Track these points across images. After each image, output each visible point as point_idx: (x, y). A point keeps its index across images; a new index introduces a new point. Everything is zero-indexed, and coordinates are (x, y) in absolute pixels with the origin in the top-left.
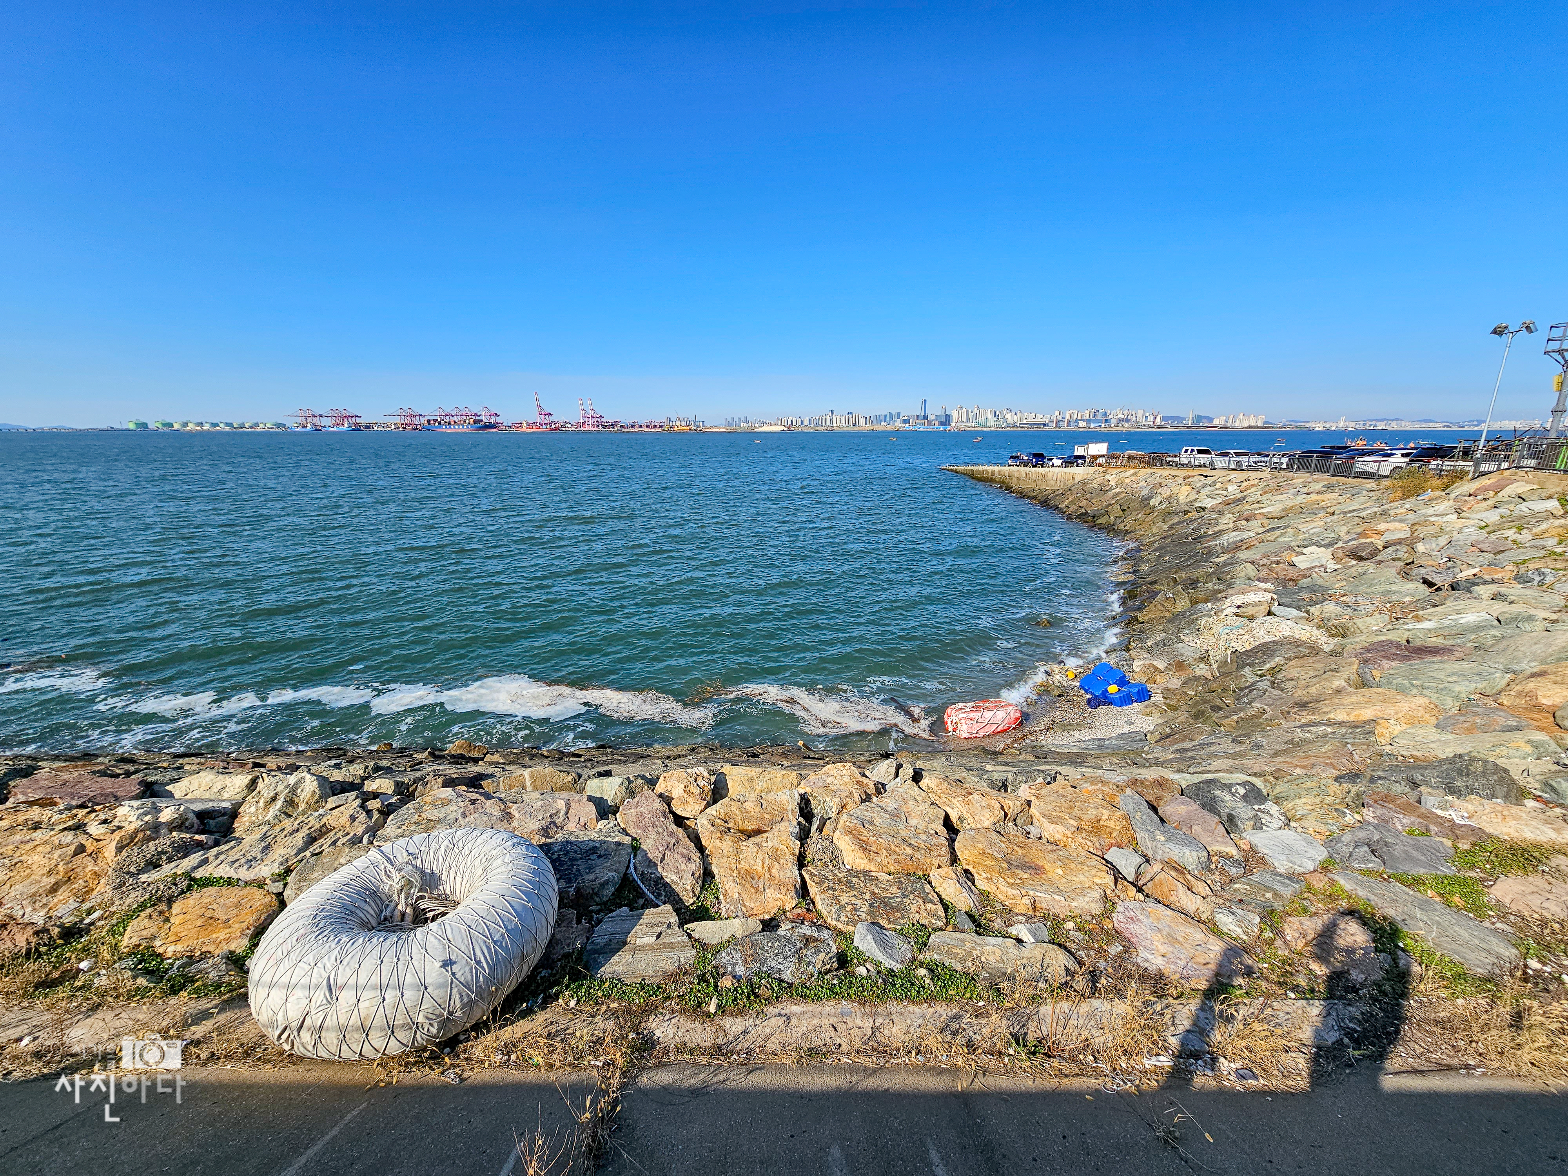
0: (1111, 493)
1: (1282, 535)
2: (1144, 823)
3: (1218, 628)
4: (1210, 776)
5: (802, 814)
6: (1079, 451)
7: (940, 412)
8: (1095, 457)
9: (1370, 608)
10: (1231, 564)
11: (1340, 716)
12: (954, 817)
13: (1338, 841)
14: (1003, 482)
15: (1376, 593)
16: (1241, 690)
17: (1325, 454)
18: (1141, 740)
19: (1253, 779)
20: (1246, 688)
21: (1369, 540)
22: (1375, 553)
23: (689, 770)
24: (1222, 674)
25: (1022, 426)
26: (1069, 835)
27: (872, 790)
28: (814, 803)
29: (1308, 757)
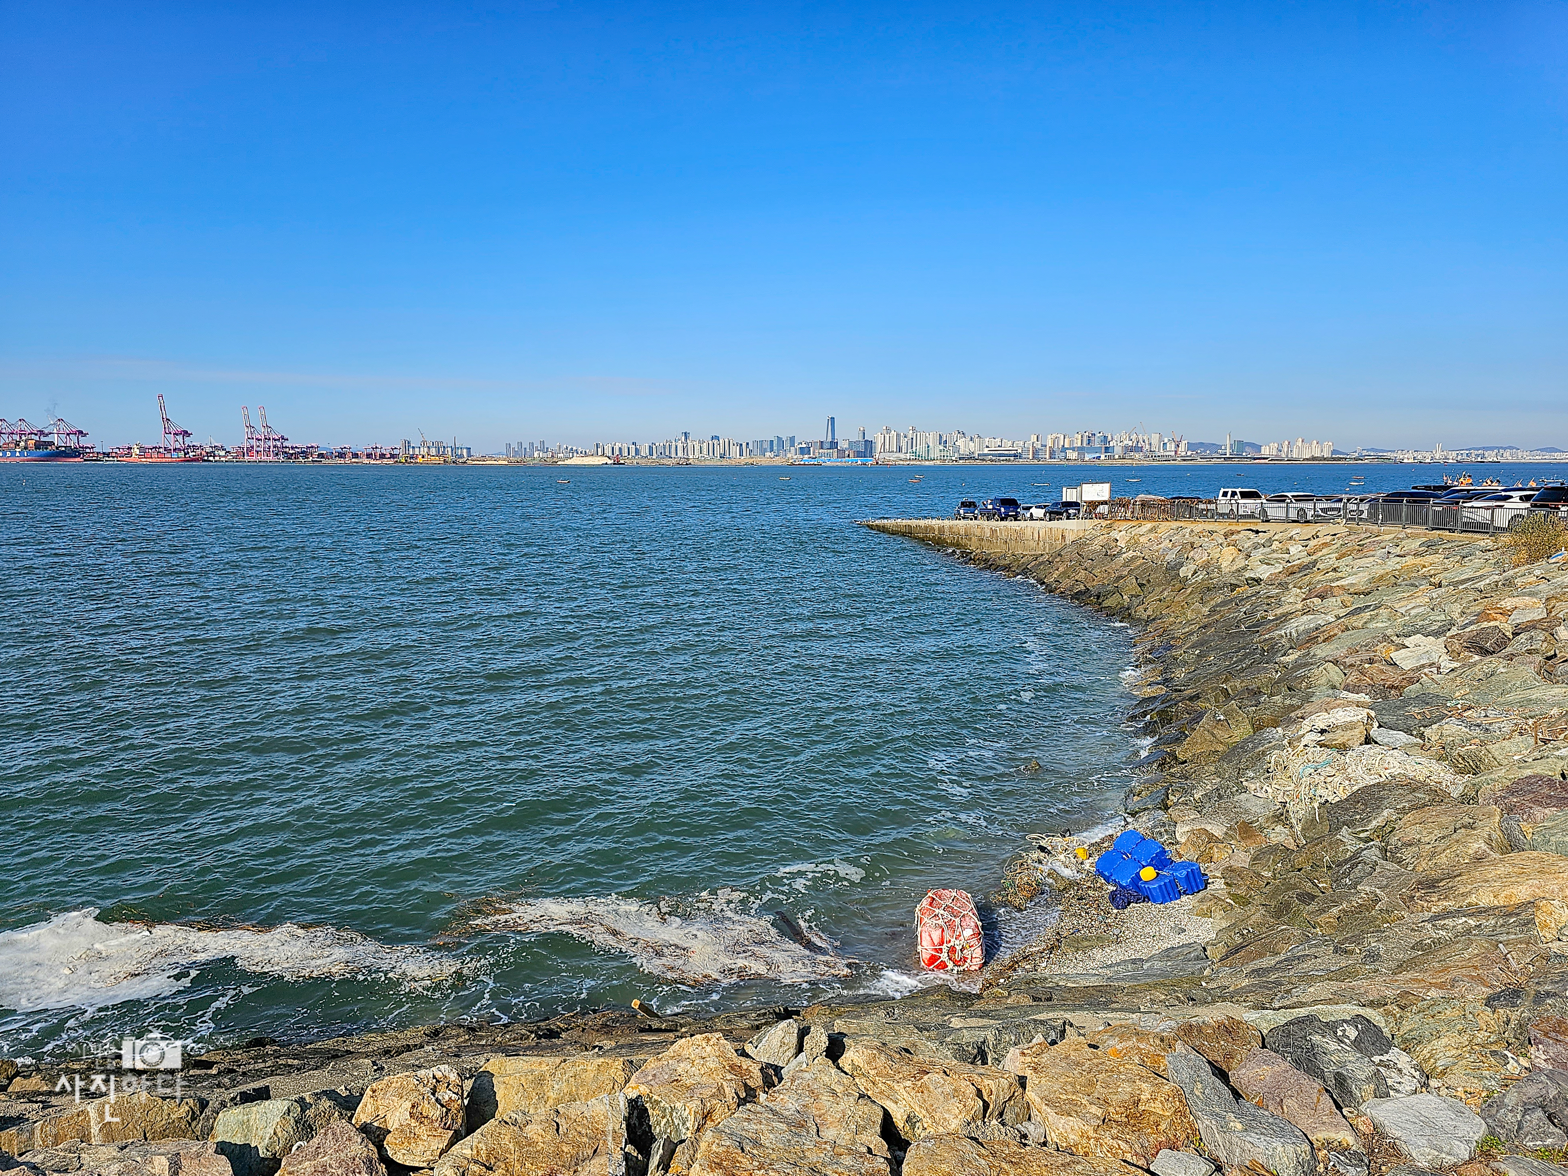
0: (1121, 560)
1: (1372, 619)
2: (1207, 1102)
3: (1297, 766)
4: (1303, 1012)
5: (632, 1139)
6: (1070, 495)
7: (856, 437)
8: (1093, 505)
9: (1507, 728)
10: (1306, 665)
11: (1485, 899)
12: (899, 1120)
13: (1501, 1105)
14: (958, 545)
15: (1510, 704)
16: (1340, 865)
17: (1419, 497)
18: (1198, 958)
19: (1368, 1012)
20: (1346, 861)
21: (1492, 624)
22: (1503, 642)
23: (422, 1073)
24: (1310, 841)
25: (982, 457)
26: (1091, 1133)
27: (756, 1080)
28: (653, 1114)
29: (1446, 969)
